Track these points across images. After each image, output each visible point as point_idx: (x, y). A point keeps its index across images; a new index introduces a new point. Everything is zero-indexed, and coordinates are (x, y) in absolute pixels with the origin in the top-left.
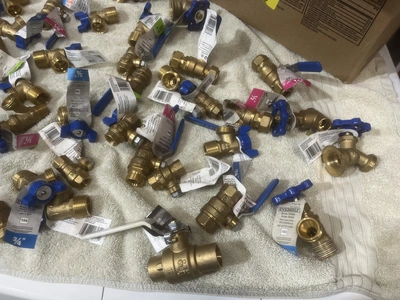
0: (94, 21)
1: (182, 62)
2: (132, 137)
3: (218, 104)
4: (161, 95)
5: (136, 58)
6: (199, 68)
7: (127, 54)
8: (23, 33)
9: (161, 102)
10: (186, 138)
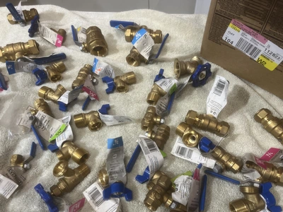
0: (119, 85)
1: (197, 119)
2: (169, 202)
3: (237, 160)
4: (182, 151)
5: (156, 116)
6: (213, 125)
7: (147, 113)
8: (65, 99)
9: (183, 157)
10: (210, 193)
